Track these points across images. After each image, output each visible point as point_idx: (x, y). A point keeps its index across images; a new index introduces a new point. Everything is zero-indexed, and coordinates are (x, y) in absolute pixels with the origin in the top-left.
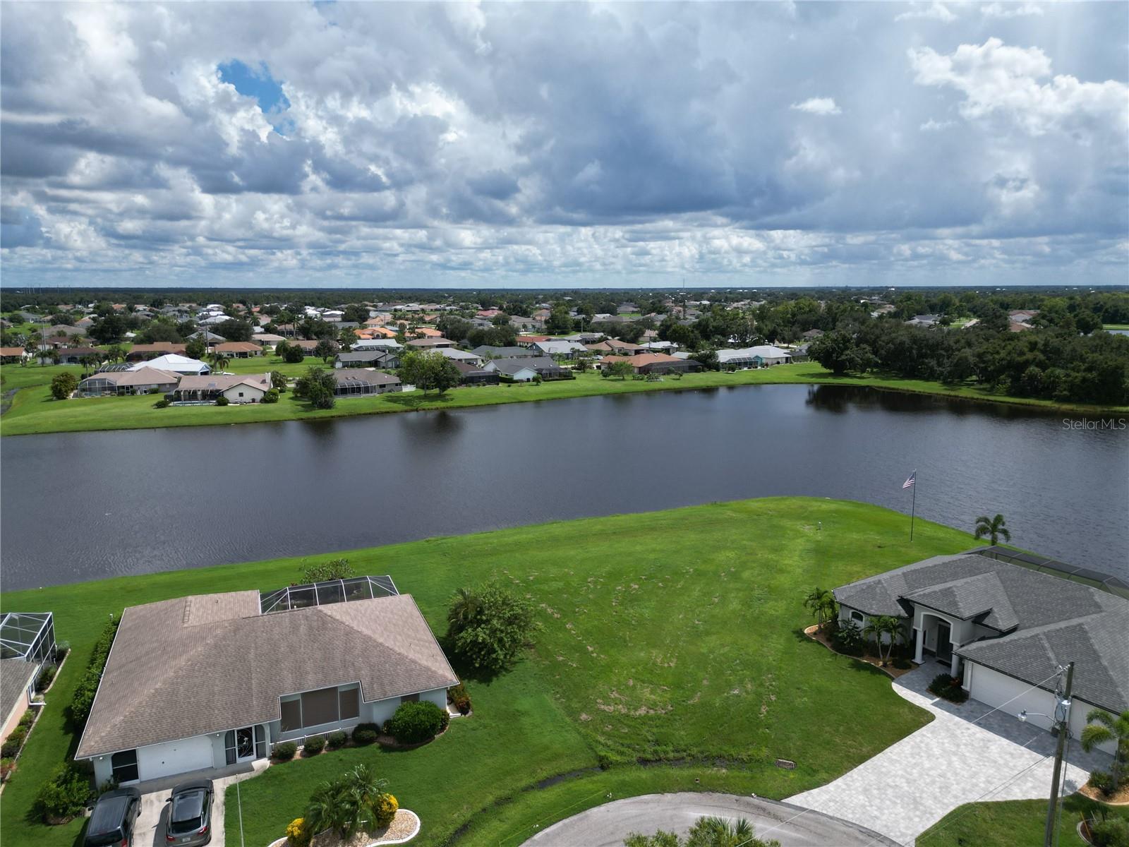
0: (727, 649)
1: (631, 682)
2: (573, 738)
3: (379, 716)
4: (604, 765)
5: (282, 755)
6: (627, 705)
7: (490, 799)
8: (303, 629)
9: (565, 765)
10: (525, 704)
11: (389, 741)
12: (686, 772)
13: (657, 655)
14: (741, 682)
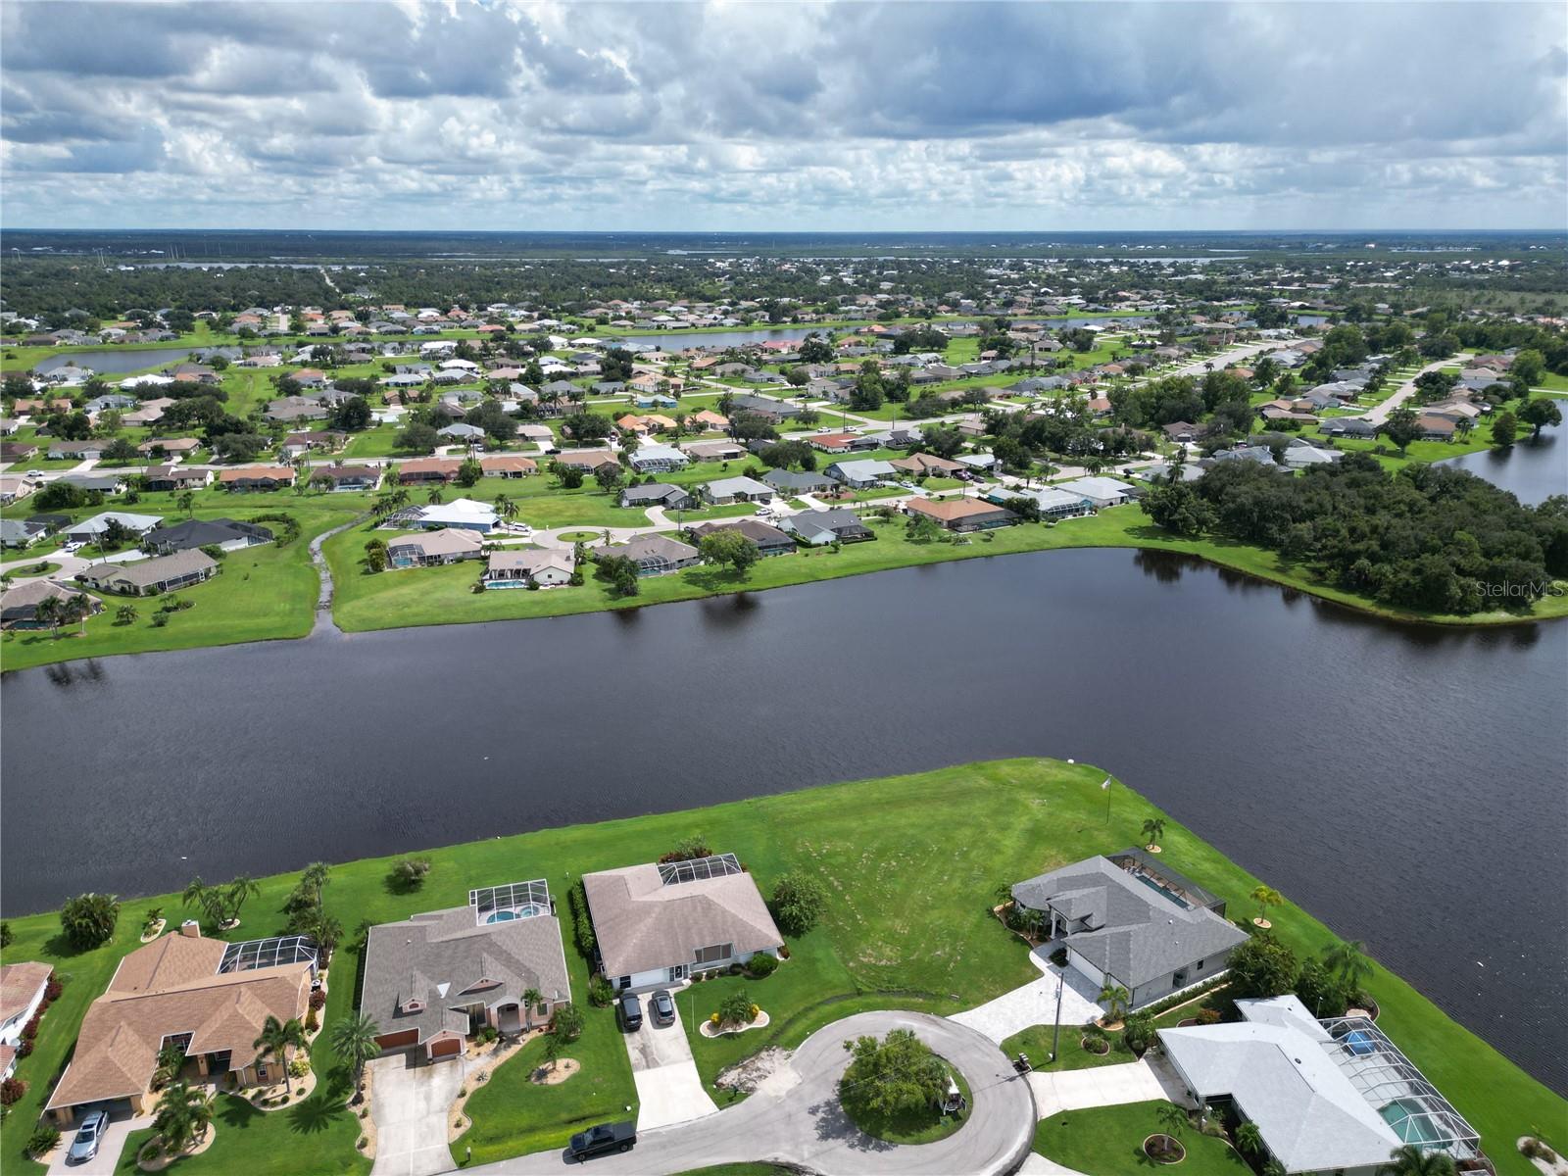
0: (941, 921)
1: (880, 943)
2: (844, 977)
3: (742, 960)
4: (859, 993)
5: (696, 978)
6: (876, 958)
9: (839, 992)
10: (819, 954)
11: (749, 973)
12: (901, 1000)
13: (898, 924)
14: (944, 946)
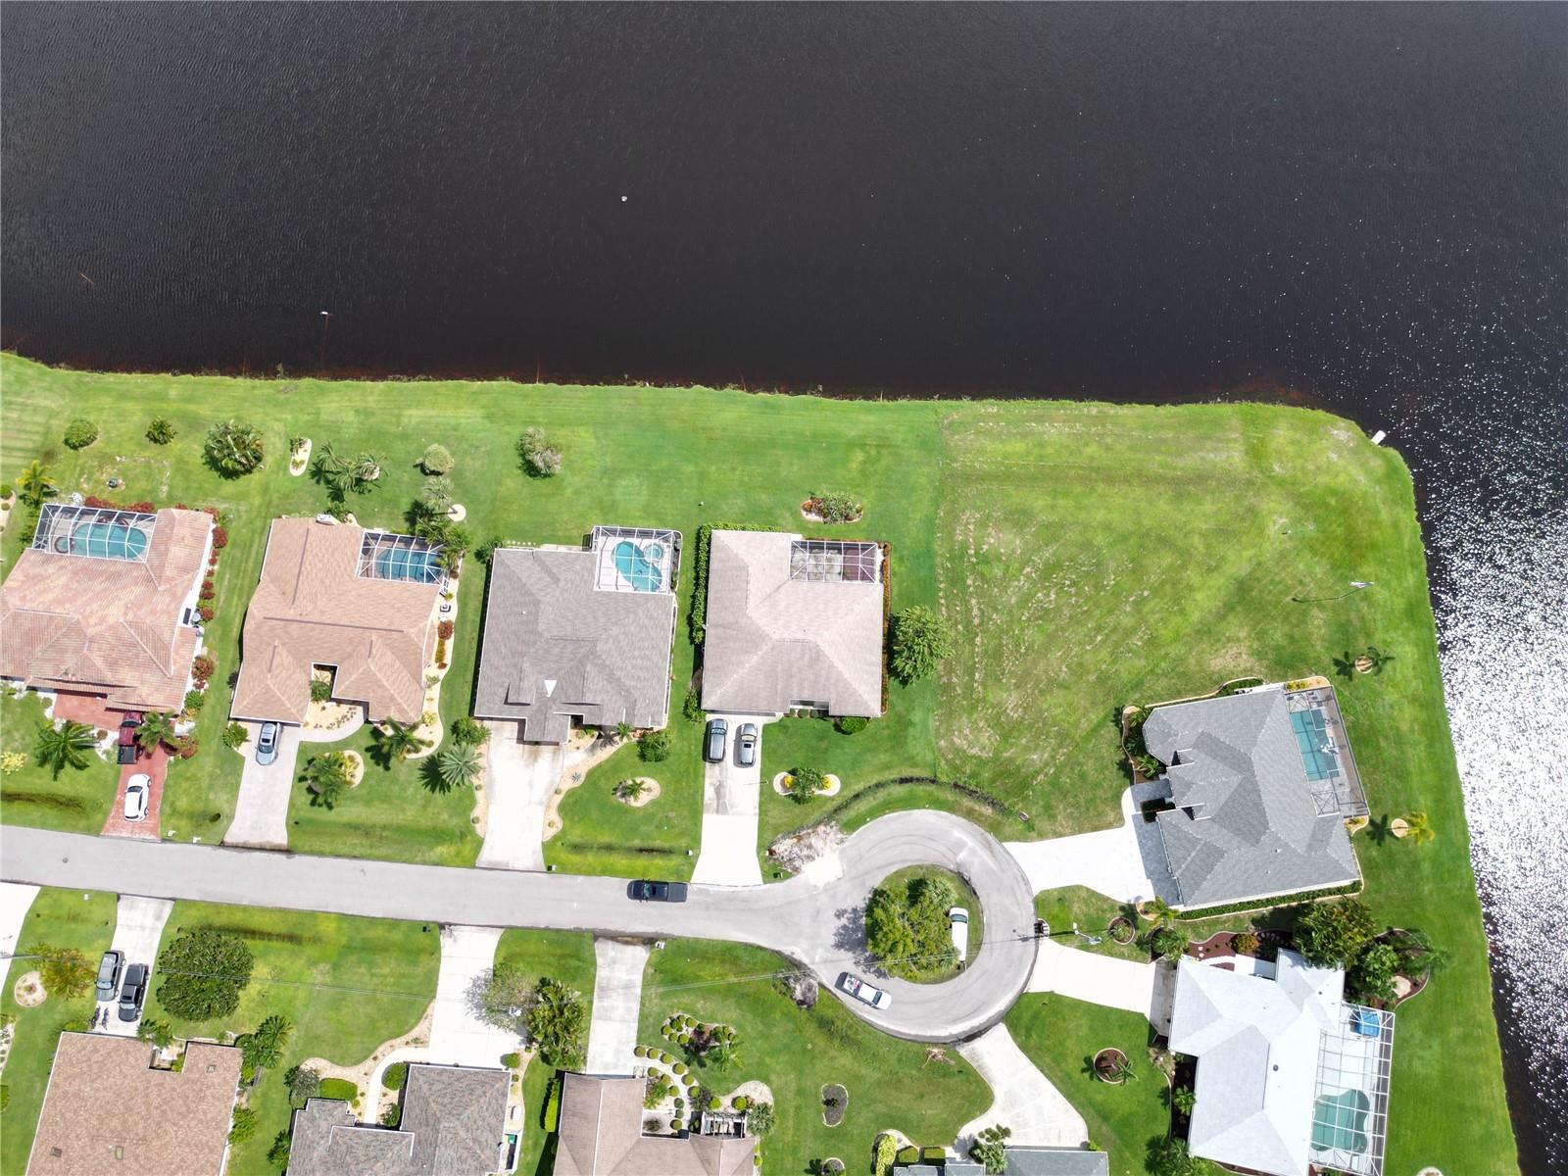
0: (1059, 711)
1: (982, 723)
2: (928, 756)
4: (935, 781)
6: (969, 742)
7: (875, 781)
8: (807, 657)
12: (971, 805)
13: (1013, 700)
14: (1045, 748)
